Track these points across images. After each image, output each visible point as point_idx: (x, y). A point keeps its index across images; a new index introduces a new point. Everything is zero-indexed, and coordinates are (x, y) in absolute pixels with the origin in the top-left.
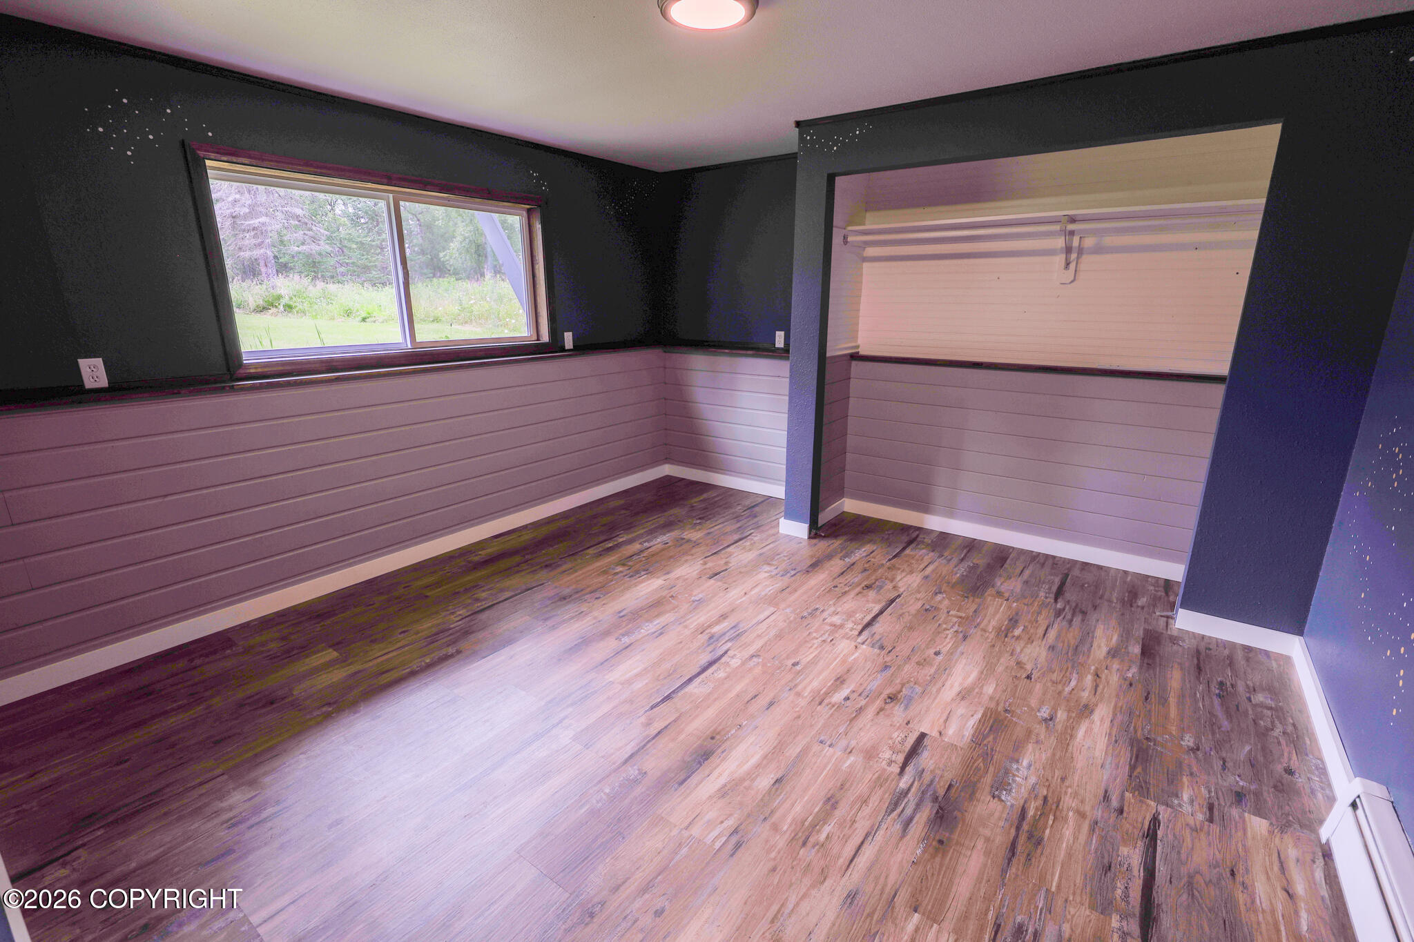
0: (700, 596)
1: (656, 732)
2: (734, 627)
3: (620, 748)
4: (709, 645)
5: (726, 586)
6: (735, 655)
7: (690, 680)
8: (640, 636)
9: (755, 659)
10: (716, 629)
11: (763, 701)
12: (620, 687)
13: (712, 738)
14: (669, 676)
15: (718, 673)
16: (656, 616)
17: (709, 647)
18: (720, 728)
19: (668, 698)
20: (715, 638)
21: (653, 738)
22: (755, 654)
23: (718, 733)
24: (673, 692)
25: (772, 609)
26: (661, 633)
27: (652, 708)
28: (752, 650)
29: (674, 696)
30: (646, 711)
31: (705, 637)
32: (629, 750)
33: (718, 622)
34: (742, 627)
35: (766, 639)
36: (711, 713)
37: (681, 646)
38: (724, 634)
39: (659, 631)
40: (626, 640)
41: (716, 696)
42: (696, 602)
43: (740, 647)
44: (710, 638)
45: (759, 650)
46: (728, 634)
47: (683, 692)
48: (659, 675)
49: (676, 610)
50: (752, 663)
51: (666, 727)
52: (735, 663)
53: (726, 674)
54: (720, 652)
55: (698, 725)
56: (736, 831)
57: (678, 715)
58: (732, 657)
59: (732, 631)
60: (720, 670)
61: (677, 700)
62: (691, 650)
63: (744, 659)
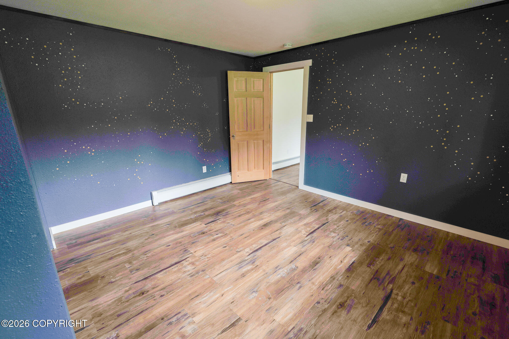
0: (251, 296)
1: (278, 231)
2: (240, 268)
3: (288, 228)
4: (256, 259)
5: (232, 306)
6: (246, 253)
7: (266, 245)
8: (286, 267)
9: (239, 250)
10: (250, 267)
11: (244, 236)
12: (291, 244)
13: (262, 228)
14: (273, 247)
15: (255, 247)
16: (279, 281)
17: (256, 258)
18: (259, 231)
19: (274, 240)
20: (252, 262)
21: (278, 230)
22: (238, 252)
23: (260, 229)
24: (272, 241)
25: (215, 279)
26: (277, 268)
27: (279, 237)
28: (238, 254)
29: (272, 240)
30: (281, 236)
31: (257, 263)
32: (285, 228)
33: (248, 271)
34: (236, 268)
35: (229, 259)
36: (261, 234)
37: (268, 260)
38: (247, 264)
39: (278, 269)
40: (293, 266)
41: (258, 239)
42: (255, 290)
43: (242, 257)
44: (254, 262)
45: (236, 254)
46: (245, 264)
47: (269, 241)
48: (277, 247)
49: (268, 285)
50: (241, 249)
51: (275, 232)
52: (247, 250)
53: (253, 245)
54: (252, 255)
55: (266, 231)
56: (261, 214)
57: (271, 235)
58: (248, 252)
59: (242, 265)
60: (254, 248)
61: (271, 238)
62: (263, 257)
63: (243, 251)
